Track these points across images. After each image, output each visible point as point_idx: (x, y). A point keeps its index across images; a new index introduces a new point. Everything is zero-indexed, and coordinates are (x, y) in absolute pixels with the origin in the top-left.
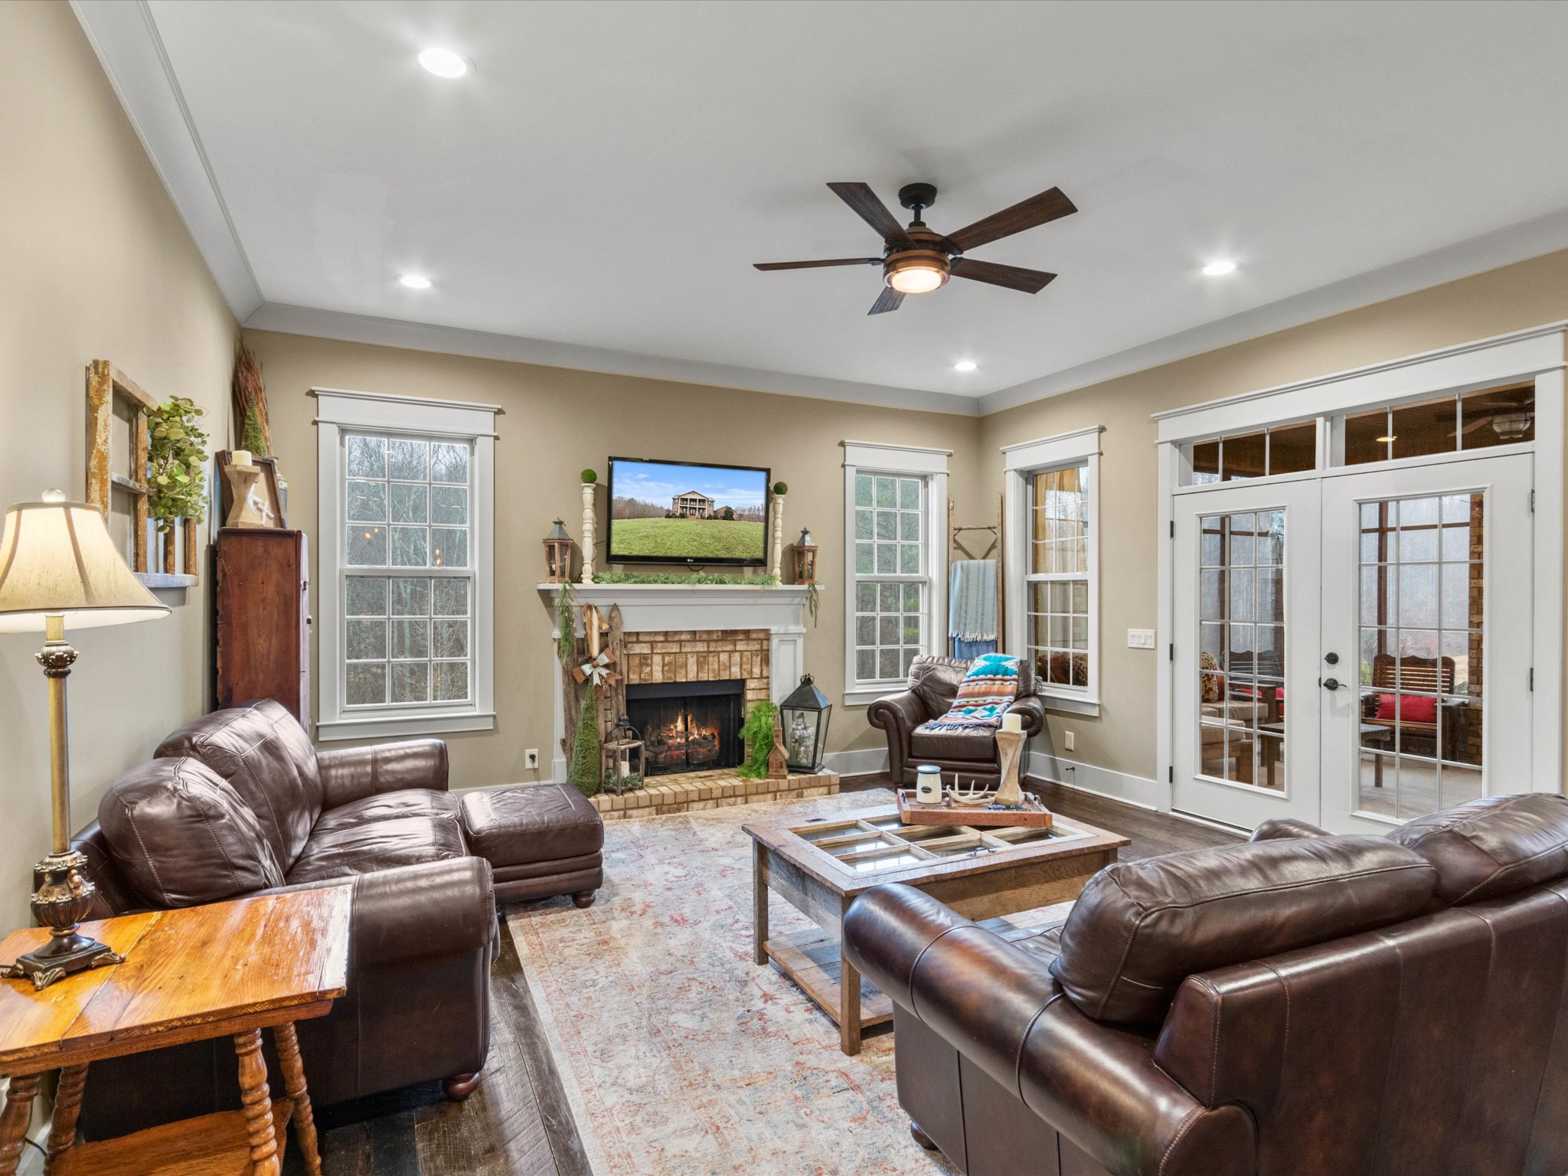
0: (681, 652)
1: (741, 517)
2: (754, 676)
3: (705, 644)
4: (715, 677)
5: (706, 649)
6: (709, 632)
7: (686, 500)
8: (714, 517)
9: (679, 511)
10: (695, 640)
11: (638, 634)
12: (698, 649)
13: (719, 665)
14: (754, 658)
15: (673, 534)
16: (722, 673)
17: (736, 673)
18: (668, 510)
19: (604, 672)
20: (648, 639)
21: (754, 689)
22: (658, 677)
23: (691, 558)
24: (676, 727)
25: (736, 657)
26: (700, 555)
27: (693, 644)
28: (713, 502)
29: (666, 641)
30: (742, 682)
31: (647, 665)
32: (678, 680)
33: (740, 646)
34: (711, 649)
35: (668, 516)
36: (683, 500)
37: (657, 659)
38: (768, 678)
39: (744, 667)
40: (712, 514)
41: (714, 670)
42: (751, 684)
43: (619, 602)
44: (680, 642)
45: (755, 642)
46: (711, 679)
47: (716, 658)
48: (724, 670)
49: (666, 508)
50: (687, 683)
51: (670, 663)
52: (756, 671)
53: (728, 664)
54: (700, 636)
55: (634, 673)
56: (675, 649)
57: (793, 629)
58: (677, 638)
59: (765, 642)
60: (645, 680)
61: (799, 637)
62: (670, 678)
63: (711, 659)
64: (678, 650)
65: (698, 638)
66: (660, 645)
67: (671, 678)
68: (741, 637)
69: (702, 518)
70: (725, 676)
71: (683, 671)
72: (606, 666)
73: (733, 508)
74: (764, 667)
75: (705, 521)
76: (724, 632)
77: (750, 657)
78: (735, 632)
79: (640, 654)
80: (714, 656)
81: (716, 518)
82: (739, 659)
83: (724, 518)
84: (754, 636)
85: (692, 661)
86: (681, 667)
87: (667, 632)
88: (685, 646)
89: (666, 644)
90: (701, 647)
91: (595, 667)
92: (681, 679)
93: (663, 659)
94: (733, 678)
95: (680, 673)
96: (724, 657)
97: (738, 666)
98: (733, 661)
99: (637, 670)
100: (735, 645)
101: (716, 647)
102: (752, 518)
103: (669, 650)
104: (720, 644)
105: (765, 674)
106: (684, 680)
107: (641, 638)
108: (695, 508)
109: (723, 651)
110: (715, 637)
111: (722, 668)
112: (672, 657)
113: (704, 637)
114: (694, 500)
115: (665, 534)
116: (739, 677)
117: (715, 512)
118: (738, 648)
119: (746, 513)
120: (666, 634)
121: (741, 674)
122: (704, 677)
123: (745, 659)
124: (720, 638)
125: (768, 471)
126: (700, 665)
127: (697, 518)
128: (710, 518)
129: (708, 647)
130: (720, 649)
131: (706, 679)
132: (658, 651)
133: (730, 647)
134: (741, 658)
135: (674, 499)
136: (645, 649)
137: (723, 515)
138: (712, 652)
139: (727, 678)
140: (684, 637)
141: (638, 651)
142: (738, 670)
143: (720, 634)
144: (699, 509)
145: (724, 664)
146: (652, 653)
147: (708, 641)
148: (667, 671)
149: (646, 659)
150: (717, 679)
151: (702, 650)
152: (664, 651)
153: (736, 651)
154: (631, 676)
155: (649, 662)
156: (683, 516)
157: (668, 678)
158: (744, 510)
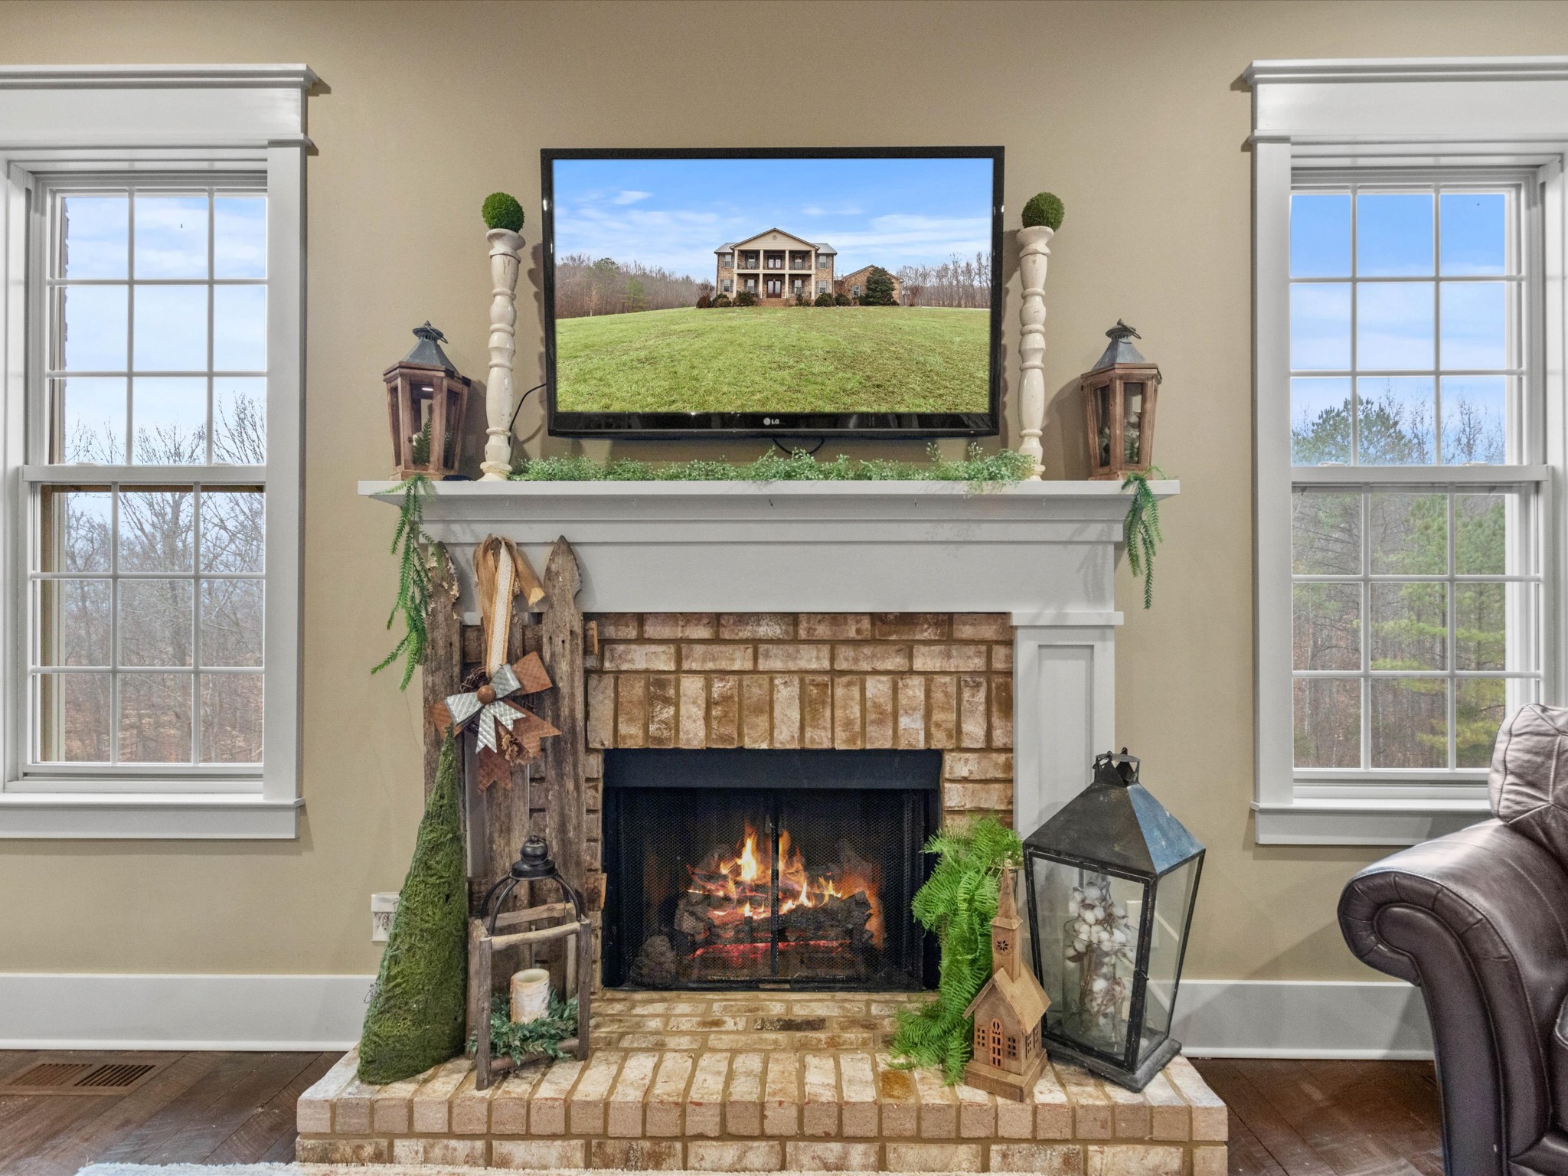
0: (755, 671)
1: (915, 295)
2: (967, 743)
3: (825, 650)
4: (852, 740)
5: (826, 665)
6: (836, 618)
7: (755, 254)
8: (837, 298)
9: (737, 287)
10: (795, 641)
11: (641, 618)
12: (803, 664)
13: (863, 710)
14: (967, 694)
15: (719, 353)
16: (871, 730)
17: (912, 733)
18: (705, 287)
19: (509, 715)
20: (667, 632)
21: (965, 780)
22: (693, 734)
23: (772, 416)
24: (737, 870)
25: (914, 689)
26: (797, 409)
27: (791, 649)
28: (831, 255)
29: (716, 640)
30: (931, 760)
31: (667, 701)
32: (748, 744)
33: (925, 660)
34: (842, 665)
35: (704, 303)
36: (748, 255)
37: (692, 686)
38: (1008, 750)
39: (937, 716)
40: (830, 290)
41: (848, 723)
42: (956, 766)
43: (575, 533)
44: (755, 643)
45: (971, 650)
46: (840, 746)
47: (856, 691)
48: (879, 722)
49: (699, 281)
50: (771, 753)
51: (726, 699)
52: (974, 729)
53: (889, 708)
54: (809, 630)
55: (631, 720)
56: (741, 660)
57: (1080, 612)
58: (745, 633)
59: (1000, 652)
60: (659, 740)
61: (1103, 639)
62: (725, 736)
63: (840, 692)
64: (748, 665)
65: (803, 634)
66: (699, 649)
67: (731, 739)
68: (928, 634)
69: (802, 302)
70: (880, 739)
71: (762, 722)
72: (515, 699)
73: (892, 271)
74: (996, 721)
75: (811, 310)
76: (878, 618)
77: (952, 689)
78: (908, 619)
79: (647, 671)
80: (849, 684)
81: (840, 301)
82: (920, 695)
83: (865, 301)
84: (966, 631)
85: (786, 695)
86: (758, 710)
87: (719, 615)
88: (767, 656)
89: (716, 649)
90: (813, 659)
91: (488, 700)
92: (757, 742)
93: (708, 687)
94: (903, 745)
95: (754, 726)
96: (877, 688)
97: (919, 715)
98: (903, 700)
99: (638, 713)
100: (911, 657)
101: (856, 660)
102: (952, 296)
103: (724, 665)
104: (867, 650)
105: (999, 738)
106: (764, 746)
107: (650, 631)
108: (780, 277)
109: (875, 672)
110: (852, 633)
111: (872, 716)
112: (732, 681)
113: (822, 631)
114: (775, 255)
115: (697, 353)
116: (921, 745)
117: (839, 284)
118: (918, 665)
119: (932, 282)
120: (716, 619)
121: (928, 736)
122: (819, 739)
123: (938, 696)
124: (867, 635)
125: (996, 154)
126: (809, 707)
127: (787, 304)
128: (823, 301)
129: (832, 659)
130: (865, 666)
131: (826, 745)
132: (695, 666)
133: (895, 662)
134: (928, 693)
135: (720, 255)
136: (661, 660)
137: (862, 291)
138: (843, 673)
139: (888, 745)
140: (765, 630)
141: (641, 665)
142: (919, 725)
143: (866, 624)
144: (793, 277)
145: (877, 706)
146: (679, 671)
147: (833, 644)
148: (719, 719)
149: (662, 684)
150: (858, 746)
151: (814, 666)
152: (710, 666)
153: (912, 672)
154: (624, 729)
155: (672, 692)
156: (746, 300)
157: (722, 738)
158: (925, 276)
